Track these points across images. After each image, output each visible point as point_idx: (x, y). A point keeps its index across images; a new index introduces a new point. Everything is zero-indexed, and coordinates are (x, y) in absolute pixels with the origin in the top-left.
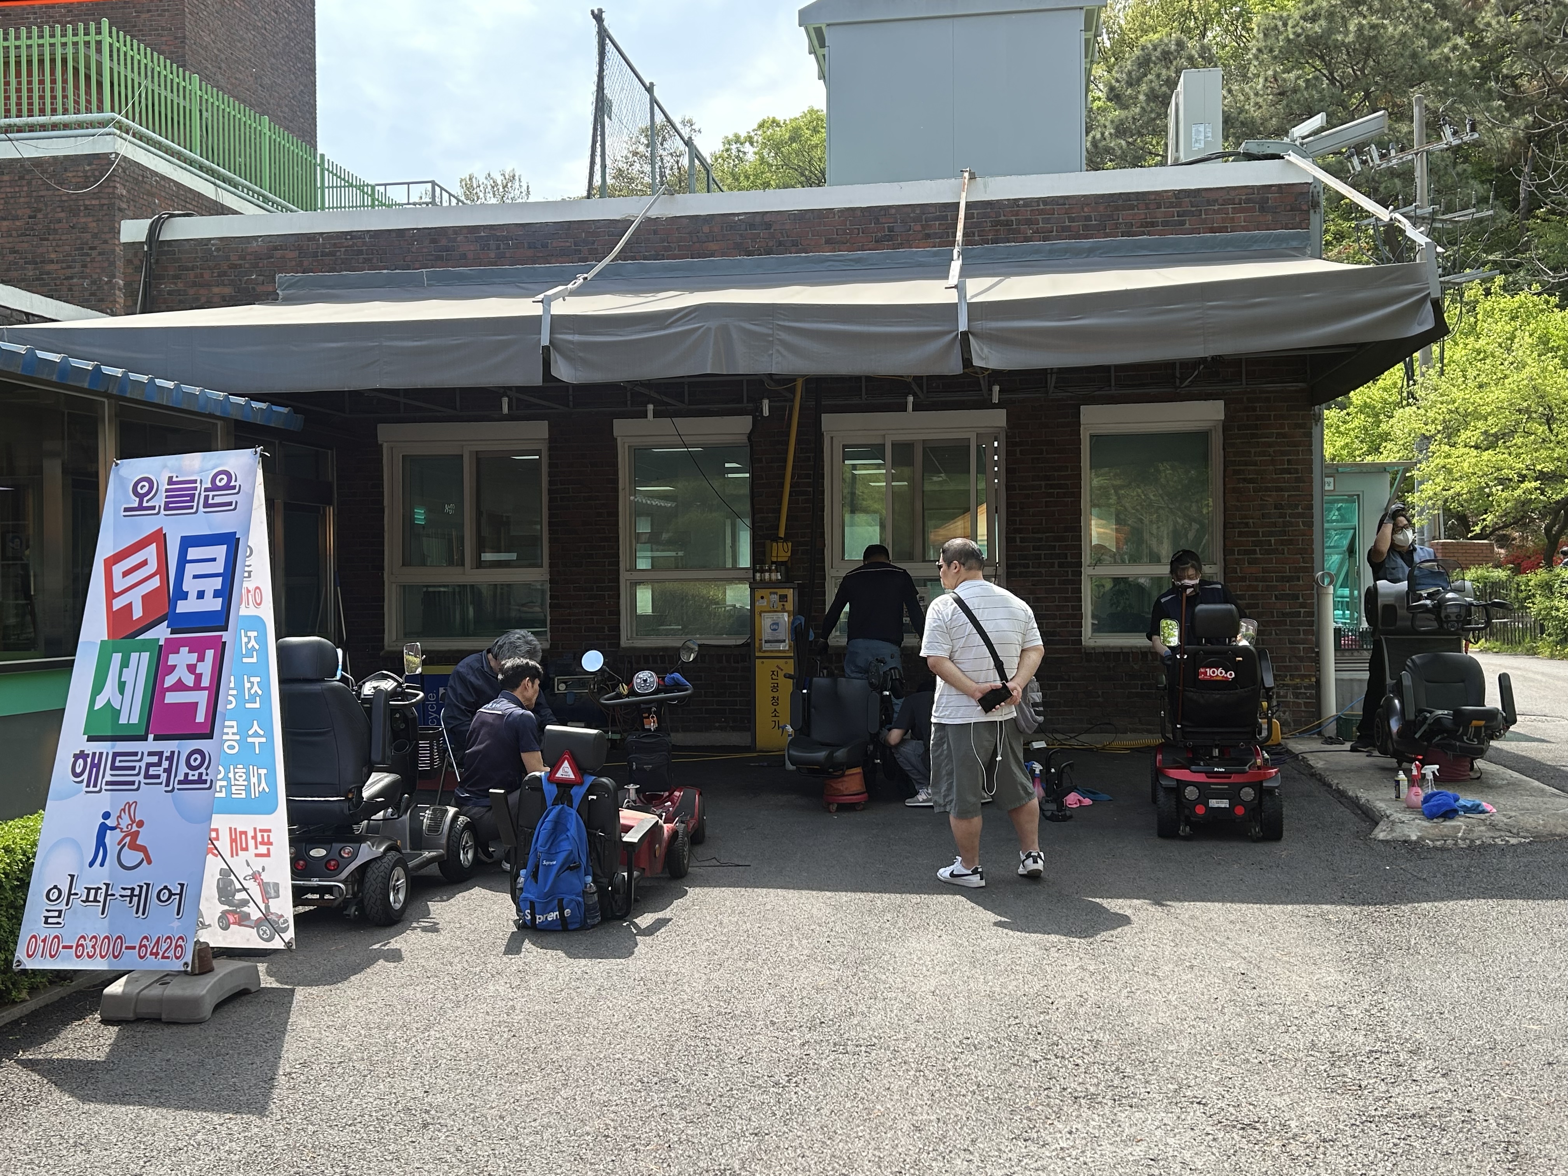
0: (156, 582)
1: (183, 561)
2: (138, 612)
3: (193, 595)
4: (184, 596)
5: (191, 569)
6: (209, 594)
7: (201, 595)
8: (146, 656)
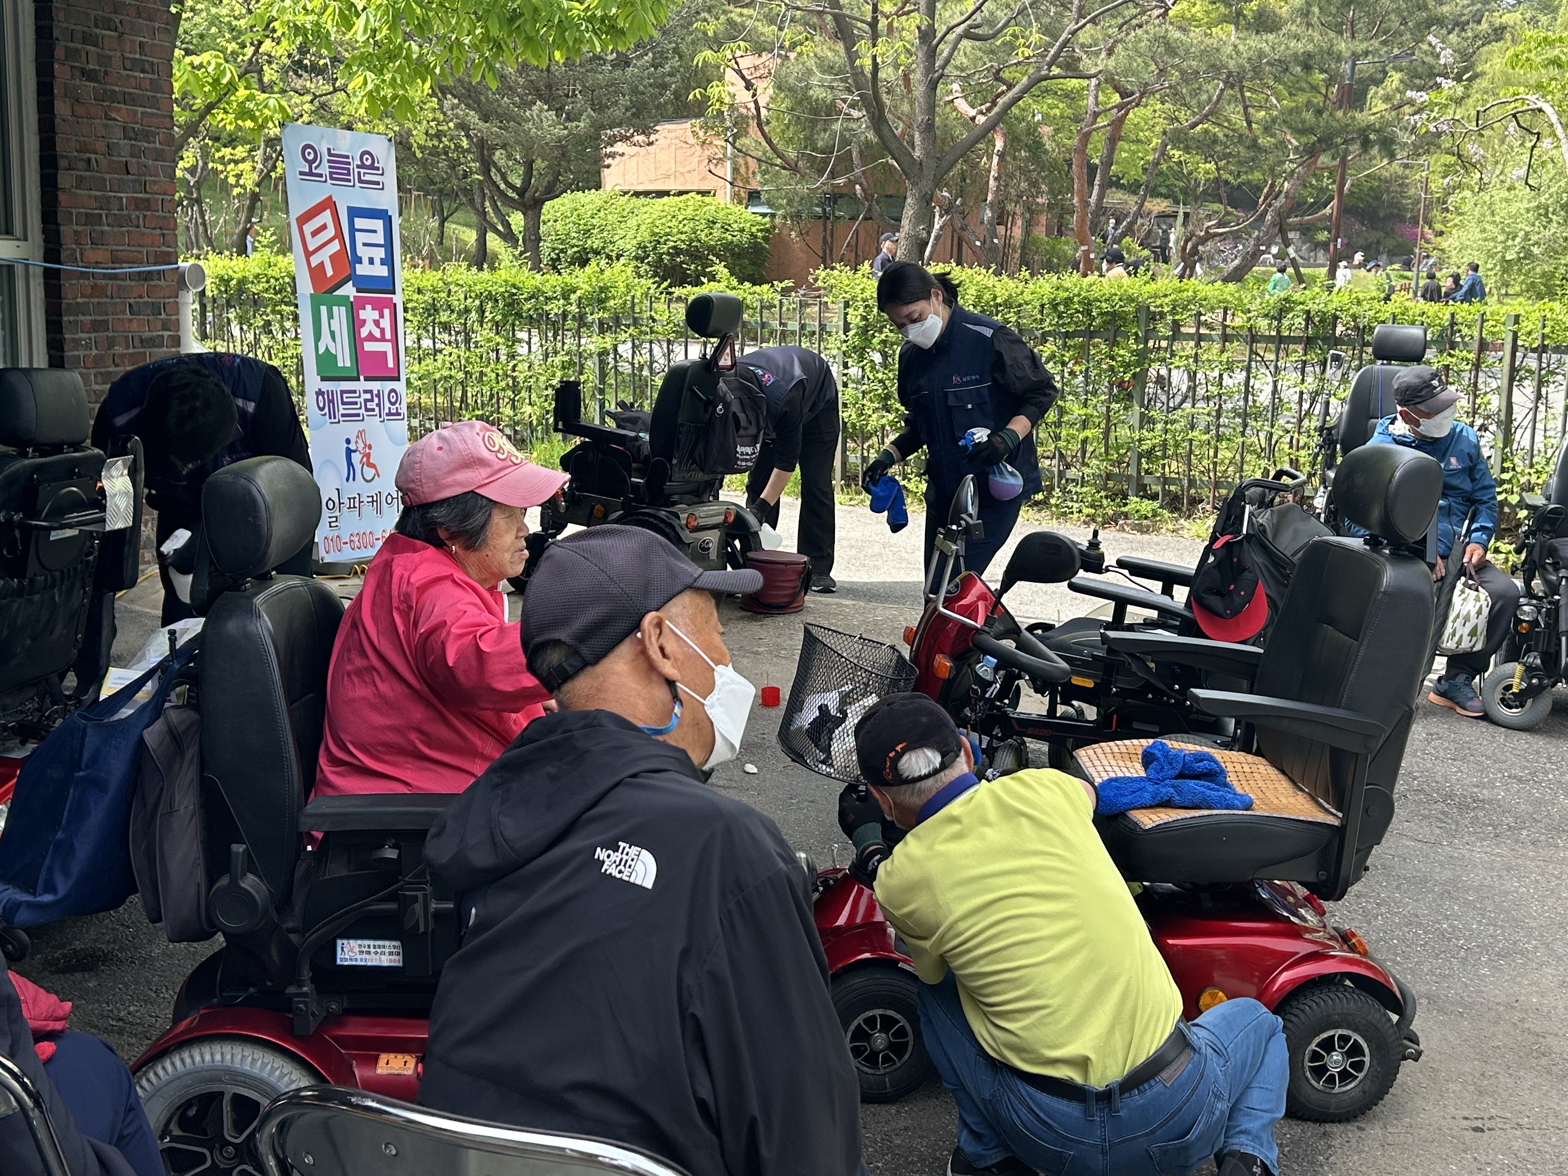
8: (343, 309)
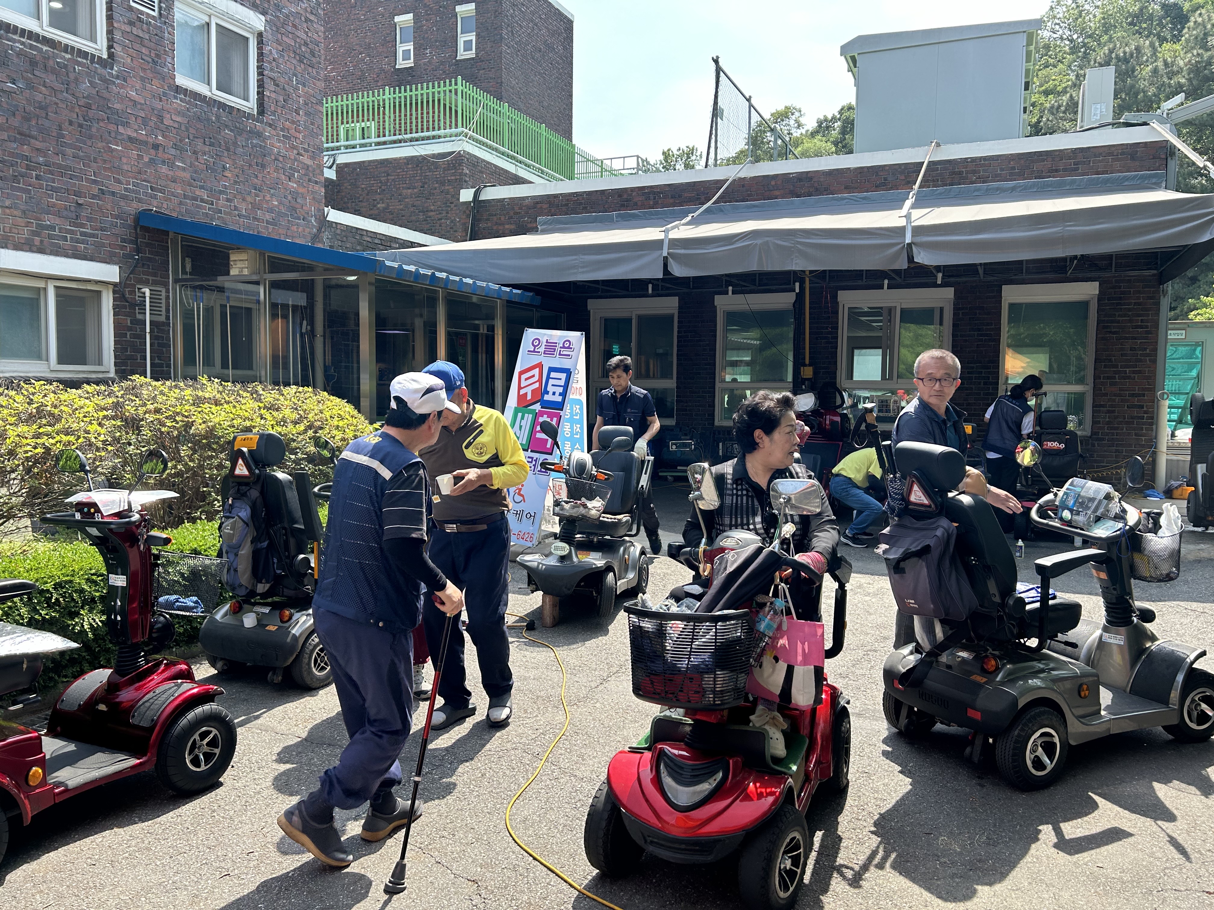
0: (537, 385)
1: (548, 377)
2: (529, 397)
3: (551, 393)
4: (548, 393)
5: (551, 382)
6: (557, 394)
7: (554, 394)
